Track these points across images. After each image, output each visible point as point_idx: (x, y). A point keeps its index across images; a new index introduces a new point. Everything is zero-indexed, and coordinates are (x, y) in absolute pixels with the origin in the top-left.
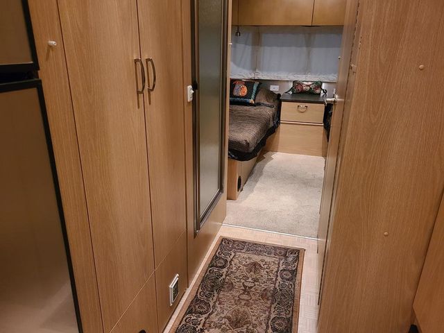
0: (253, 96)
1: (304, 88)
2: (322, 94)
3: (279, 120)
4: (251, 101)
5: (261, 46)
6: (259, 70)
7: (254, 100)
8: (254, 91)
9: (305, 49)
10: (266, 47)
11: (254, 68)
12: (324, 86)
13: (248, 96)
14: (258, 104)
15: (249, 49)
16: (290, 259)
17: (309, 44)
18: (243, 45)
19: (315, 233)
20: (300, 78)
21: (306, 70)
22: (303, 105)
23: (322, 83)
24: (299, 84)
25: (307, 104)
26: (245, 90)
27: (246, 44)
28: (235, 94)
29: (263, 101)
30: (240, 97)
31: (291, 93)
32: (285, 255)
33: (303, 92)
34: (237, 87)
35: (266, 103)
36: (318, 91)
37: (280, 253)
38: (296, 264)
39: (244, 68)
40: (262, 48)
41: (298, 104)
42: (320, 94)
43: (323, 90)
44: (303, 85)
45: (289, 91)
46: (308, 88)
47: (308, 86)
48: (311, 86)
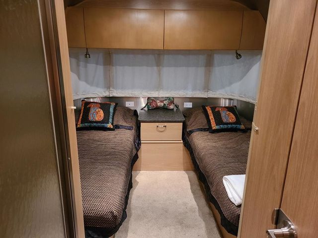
0: (110, 120)
1: (159, 104)
2: (175, 109)
3: (140, 140)
4: (109, 125)
5: (113, 66)
6: (114, 88)
7: (112, 124)
8: (111, 114)
9: (155, 68)
10: (118, 67)
11: (109, 86)
12: (176, 101)
13: (106, 120)
14: (117, 127)
15: (101, 68)
17: (159, 64)
18: (94, 65)
20: (154, 94)
21: (159, 87)
22: (161, 125)
23: (173, 98)
24: (153, 100)
25: (165, 124)
26: (102, 113)
27: (97, 64)
28: (91, 118)
29: (122, 123)
30: (96, 122)
31: (146, 109)
33: (158, 108)
34: (92, 111)
35: (124, 124)
36: (172, 107)
39: (97, 86)
40: (114, 67)
41: (157, 124)
42: (173, 110)
43: (176, 106)
44: (158, 101)
45: (145, 107)
46: (162, 104)
47: (162, 101)
48: (165, 102)
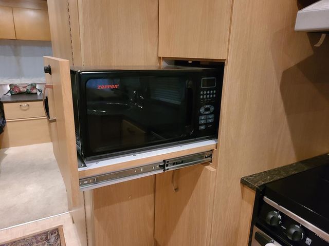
1: (21, 90)
2: (39, 93)
3: (4, 119)
12: (38, 87)
16: (52, 240)
19: (67, 208)
20: (16, 82)
21: (19, 75)
22: (24, 104)
23: (36, 84)
24: (16, 86)
25: (28, 103)
31: (9, 94)
32: (47, 239)
33: (21, 93)
36: (34, 91)
37: (41, 239)
38: (58, 242)
41: (20, 104)
42: (36, 93)
43: (39, 90)
44: (20, 88)
45: (8, 93)
46: (25, 90)
47: (24, 87)
48: (27, 88)
